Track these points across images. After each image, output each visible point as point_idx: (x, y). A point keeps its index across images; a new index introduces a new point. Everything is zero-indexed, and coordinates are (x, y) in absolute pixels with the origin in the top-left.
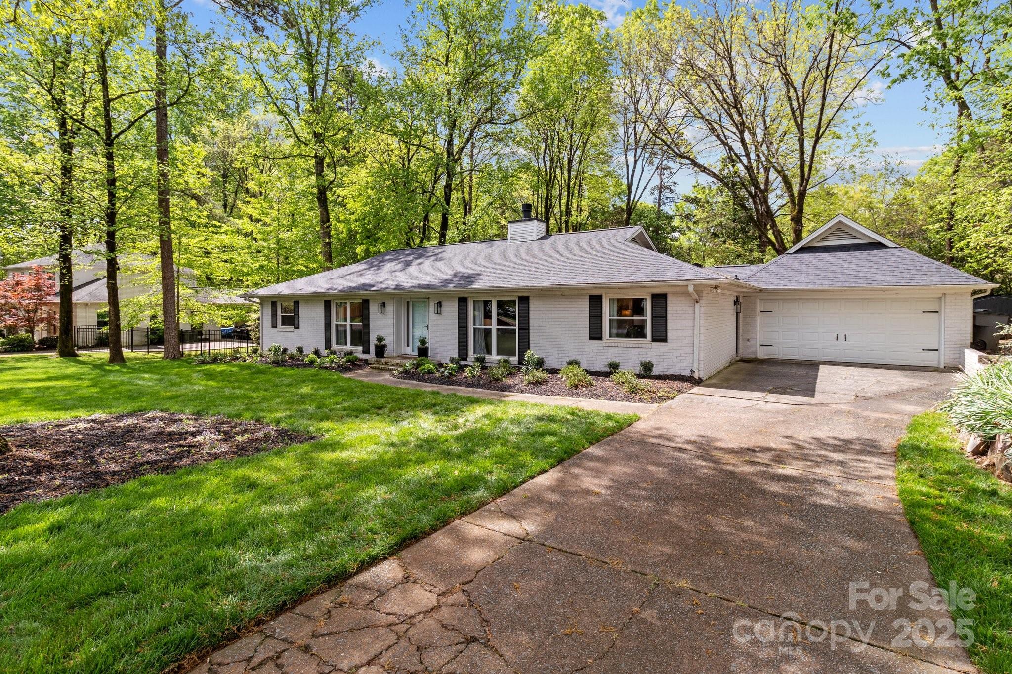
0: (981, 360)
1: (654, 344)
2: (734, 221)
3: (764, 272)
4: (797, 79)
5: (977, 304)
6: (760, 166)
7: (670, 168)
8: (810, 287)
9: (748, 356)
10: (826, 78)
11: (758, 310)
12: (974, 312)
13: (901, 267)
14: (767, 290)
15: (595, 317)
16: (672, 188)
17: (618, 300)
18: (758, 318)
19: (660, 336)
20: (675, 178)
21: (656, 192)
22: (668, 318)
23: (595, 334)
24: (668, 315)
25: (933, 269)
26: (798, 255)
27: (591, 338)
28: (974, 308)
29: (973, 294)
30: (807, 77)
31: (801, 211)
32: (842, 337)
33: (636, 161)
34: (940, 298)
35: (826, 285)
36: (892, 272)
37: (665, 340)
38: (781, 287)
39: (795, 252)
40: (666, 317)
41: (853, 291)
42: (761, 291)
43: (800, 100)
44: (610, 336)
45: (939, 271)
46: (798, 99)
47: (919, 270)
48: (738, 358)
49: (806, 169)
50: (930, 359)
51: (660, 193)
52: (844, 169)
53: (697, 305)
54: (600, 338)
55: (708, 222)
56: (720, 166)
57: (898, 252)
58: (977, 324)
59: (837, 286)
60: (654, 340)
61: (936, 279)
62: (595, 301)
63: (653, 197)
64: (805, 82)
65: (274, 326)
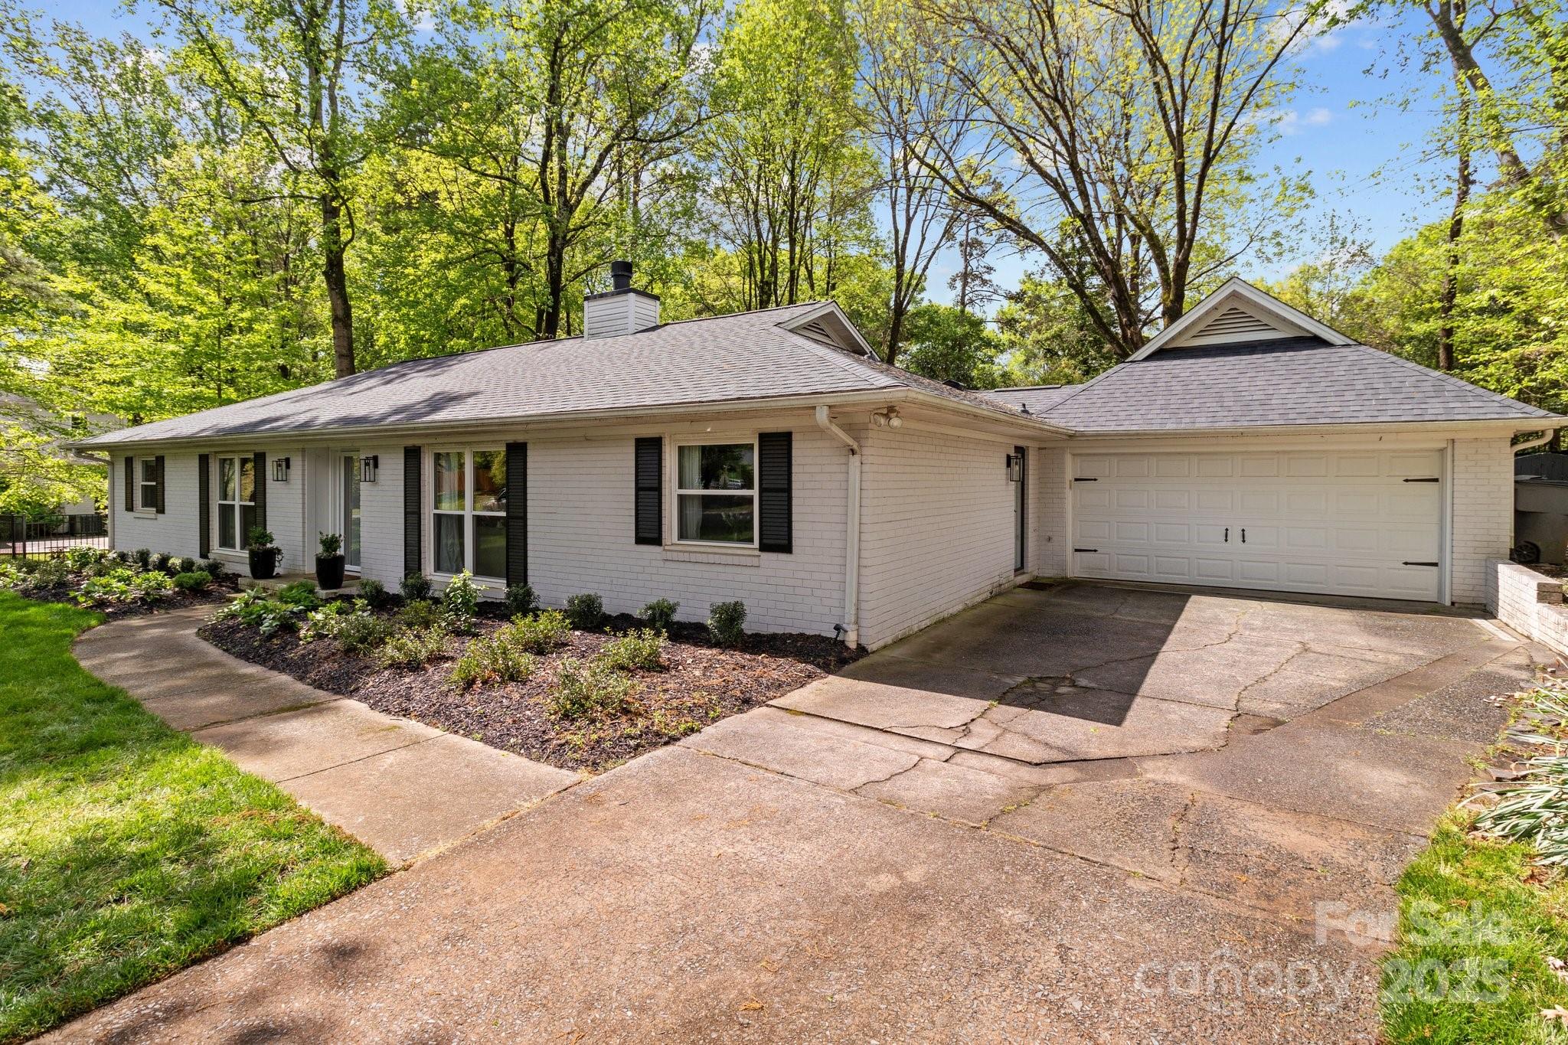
0: (1544, 595)
1: (765, 556)
2: (1081, 328)
3: (1082, 398)
4: (1171, 56)
5: (1523, 463)
6: (1124, 233)
7: (980, 244)
8: (1170, 426)
9: (1049, 572)
10: (1221, 47)
11: (1069, 475)
12: (1516, 482)
13: (1359, 385)
14: (1082, 435)
15: (648, 490)
16: (986, 277)
17: (703, 448)
18: (1069, 495)
19: (779, 541)
20: (989, 260)
21: (959, 284)
22: (795, 493)
23: (648, 533)
24: (795, 486)
25: (1427, 386)
26: (1152, 365)
27: (640, 540)
28: (1516, 473)
29: (1515, 441)
30: (1188, 49)
31: (1179, 297)
32: (1235, 535)
33: (909, 221)
34: (1442, 451)
35: (1202, 423)
36: (1339, 394)
37: (787, 548)
38: (1112, 427)
39: (1149, 358)
40: (789, 490)
41: (1256, 435)
42: (1072, 437)
43: (1177, 90)
44: (682, 536)
45: (1439, 390)
46: (1171, 88)
47: (1397, 390)
48: (1022, 579)
49: (1189, 217)
50: (1421, 585)
51: (965, 284)
52: (1262, 239)
53: (855, 460)
54: (657, 541)
55: (1039, 331)
56: (1057, 237)
57: (1351, 354)
58: (1521, 509)
59: (1224, 424)
60: (764, 547)
61: (1434, 408)
62: (648, 450)
63: (954, 292)
64: (1185, 59)
65: (130, 507)
